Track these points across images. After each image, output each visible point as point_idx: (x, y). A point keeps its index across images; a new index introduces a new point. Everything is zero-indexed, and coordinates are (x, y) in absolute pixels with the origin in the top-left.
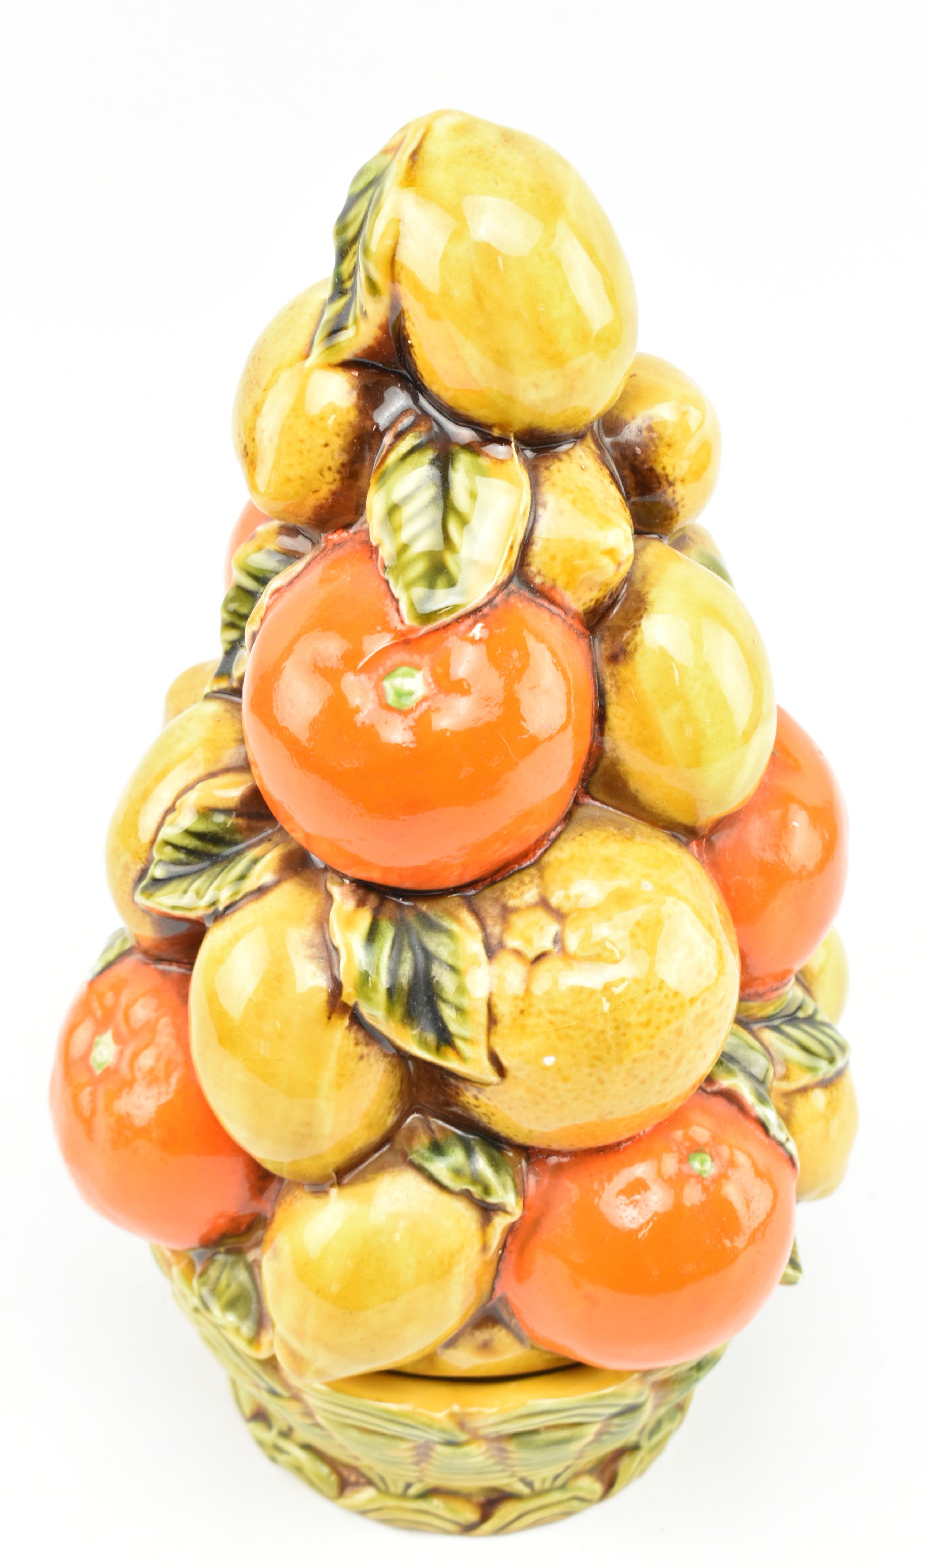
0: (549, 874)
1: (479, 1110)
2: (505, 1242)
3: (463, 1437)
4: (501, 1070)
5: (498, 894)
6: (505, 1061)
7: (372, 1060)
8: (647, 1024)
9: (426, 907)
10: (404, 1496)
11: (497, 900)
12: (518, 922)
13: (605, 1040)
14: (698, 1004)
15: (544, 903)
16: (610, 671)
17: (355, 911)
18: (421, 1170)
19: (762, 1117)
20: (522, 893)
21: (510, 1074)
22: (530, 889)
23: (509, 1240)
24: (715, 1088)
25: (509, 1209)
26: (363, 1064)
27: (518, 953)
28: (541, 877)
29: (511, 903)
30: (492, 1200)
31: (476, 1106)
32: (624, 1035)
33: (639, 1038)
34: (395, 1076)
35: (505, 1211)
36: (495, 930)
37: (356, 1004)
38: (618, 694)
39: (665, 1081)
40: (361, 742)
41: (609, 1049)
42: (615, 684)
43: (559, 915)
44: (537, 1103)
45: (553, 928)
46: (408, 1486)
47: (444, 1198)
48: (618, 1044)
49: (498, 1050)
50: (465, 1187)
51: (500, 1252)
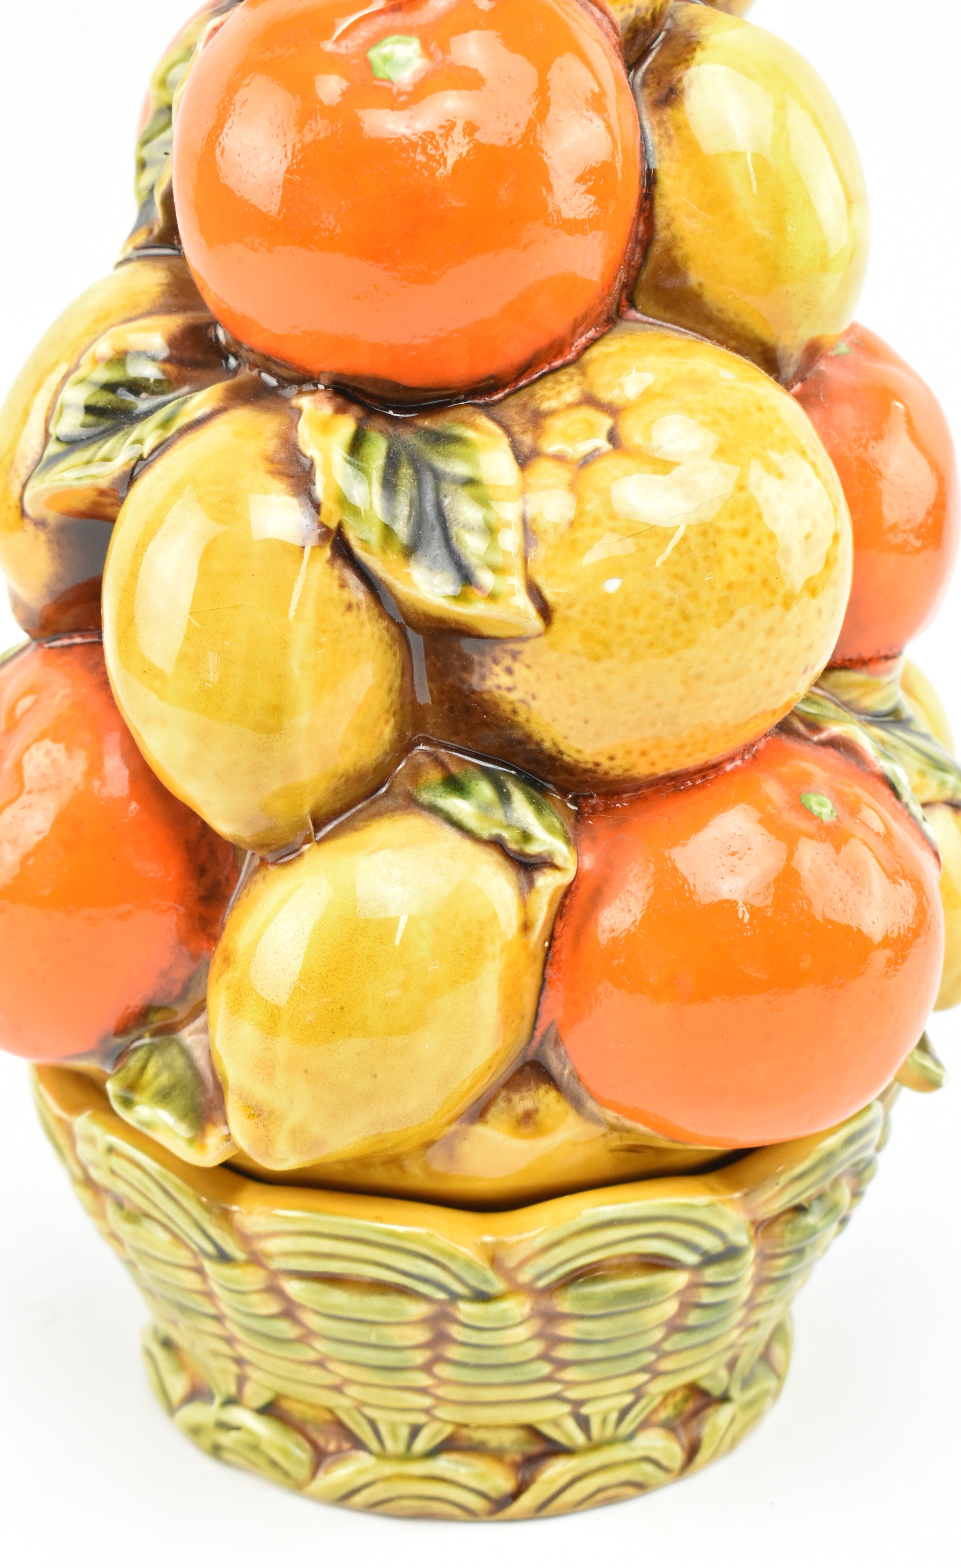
0: (591, 370)
1: (513, 696)
2: (553, 930)
3: (498, 1285)
4: (545, 611)
5: (526, 399)
6: (549, 594)
7: (364, 615)
8: (744, 533)
9: (429, 422)
10: (407, 1456)
11: (524, 406)
12: (556, 424)
13: (689, 550)
15: (590, 400)
16: (658, 119)
17: (332, 417)
18: (433, 810)
19: (890, 775)
20: (559, 393)
21: (557, 617)
22: (569, 388)
23: (558, 929)
24: (823, 736)
25: (558, 861)
26: (351, 617)
27: (560, 458)
28: (584, 374)
29: (546, 406)
30: (532, 849)
31: (509, 689)
32: (714, 544)
33: (735, 553)
34: (395, 655)
35: (555, 867)
36: (527, 440)
37: (340, 526)
38: (670, 146)
39: (770, 632)
41: (694, 564)
42: (666, 132)
43: (612, 410)
44: (597, 659)
45: (605, 422)
46: (415, 1431)
47: (468, 846)
48: (706, 558)
49: (540, 580)
50: (495, 831)
51: (547, 944)
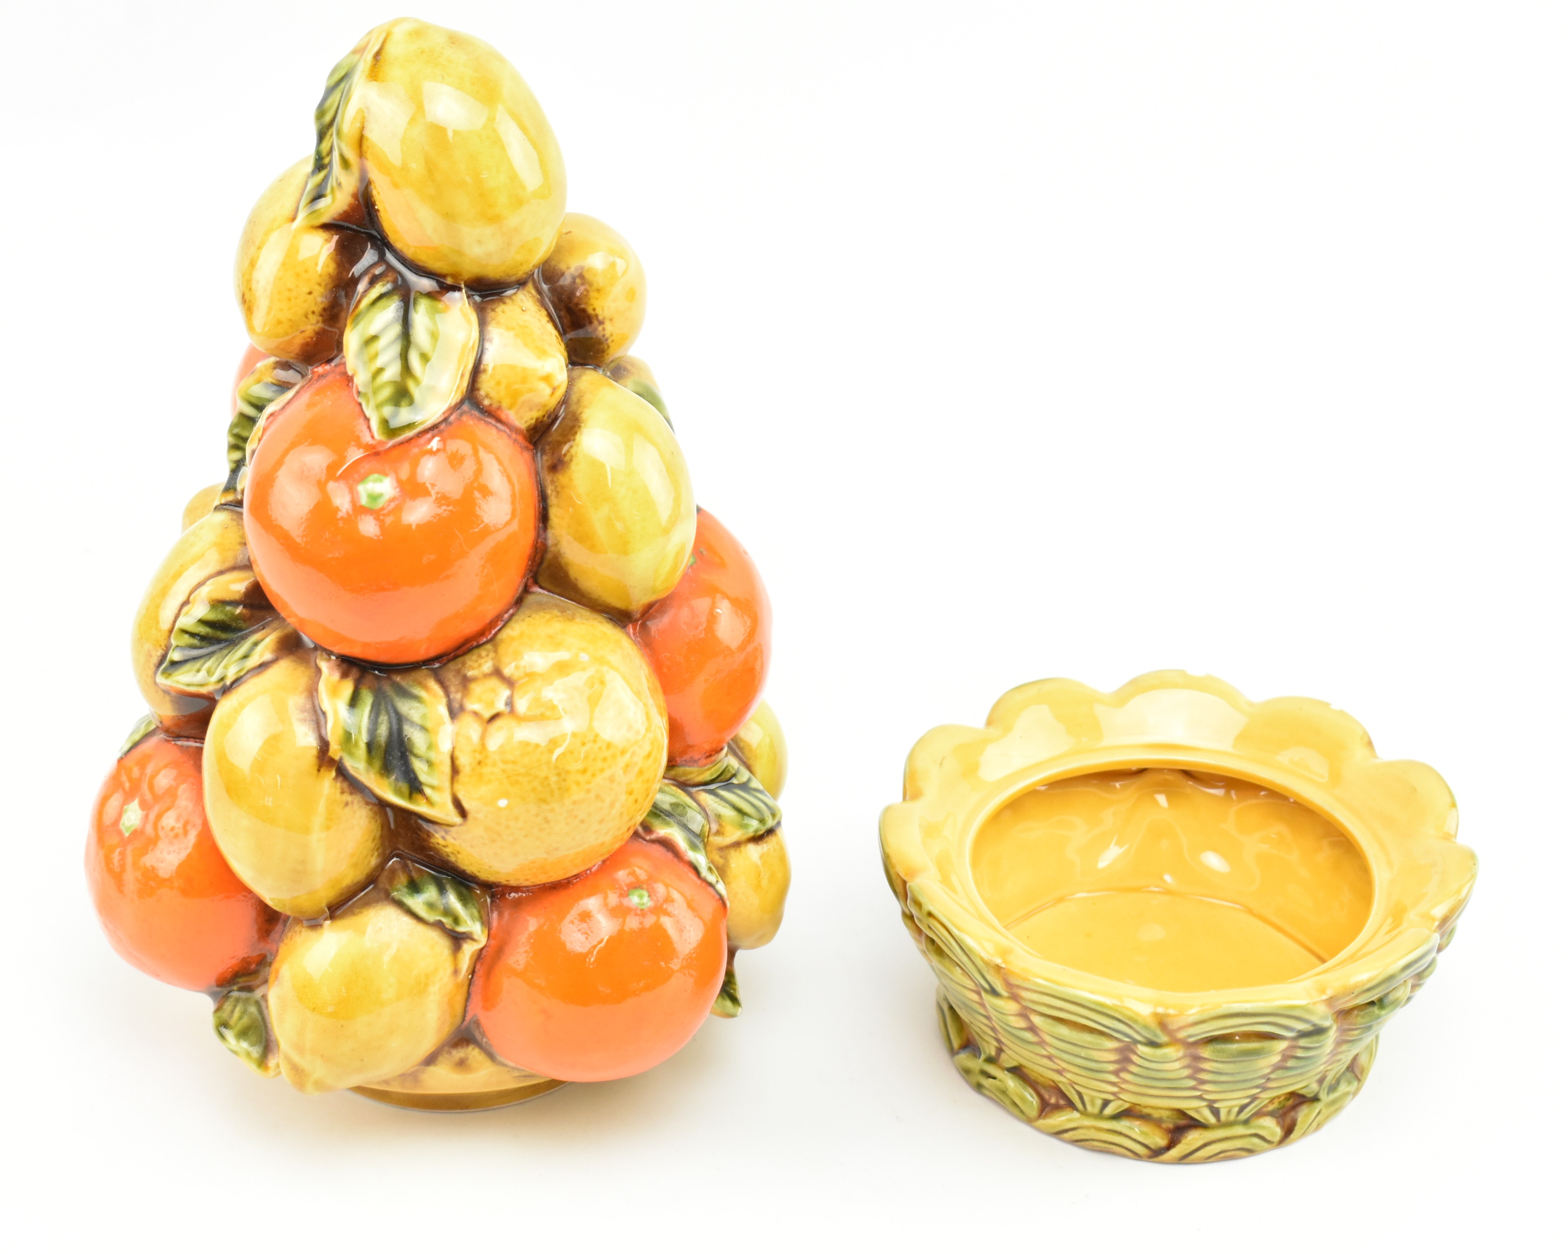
0: (502, 649)
1: (447, 850)
2: (474, 967)
4: (463, 813)
5: (460, 666)
6: (466, 805)
7: (356, 806)
8: (584, 771)
9: (400, 679)
11: (458, 671)
12: (476, 689)
13: (549, 785)
14: (628, 756)
15: (497, 673)
16: (551, 478)
17: (340, 681)
18: (400, 904)
19: (694, 862)
20: (480, 665)
21: (470, 816)
22: (486, 662)
23: (478, 967)
24: (653, 837)
25: (476, 937)
26: (348, 810)
27: (476, 714)
28: (496, 651)
29: (470, 673)
30: (460, 929)
31: (444, 846)
32: (565, 780)
33: (578, 784)
34: (376, 822)
35: (473, 939)
36: (457, 696)
37: (341, 759)
38: (558, 498)
39: (601, 821)
40: (340, 536)
41: (552, 793)
42: (555, 489)
43: (510, 683)
44: (494, 841)
45: (505, 693)
47: (420, 928)
48: (559, 788)
49: (461, 796)
50: (438, 918)
51: (470, 976)
